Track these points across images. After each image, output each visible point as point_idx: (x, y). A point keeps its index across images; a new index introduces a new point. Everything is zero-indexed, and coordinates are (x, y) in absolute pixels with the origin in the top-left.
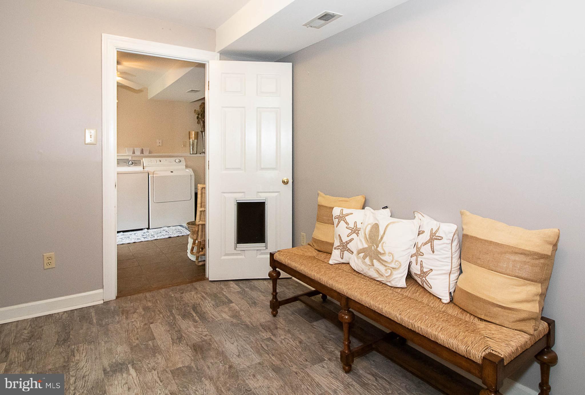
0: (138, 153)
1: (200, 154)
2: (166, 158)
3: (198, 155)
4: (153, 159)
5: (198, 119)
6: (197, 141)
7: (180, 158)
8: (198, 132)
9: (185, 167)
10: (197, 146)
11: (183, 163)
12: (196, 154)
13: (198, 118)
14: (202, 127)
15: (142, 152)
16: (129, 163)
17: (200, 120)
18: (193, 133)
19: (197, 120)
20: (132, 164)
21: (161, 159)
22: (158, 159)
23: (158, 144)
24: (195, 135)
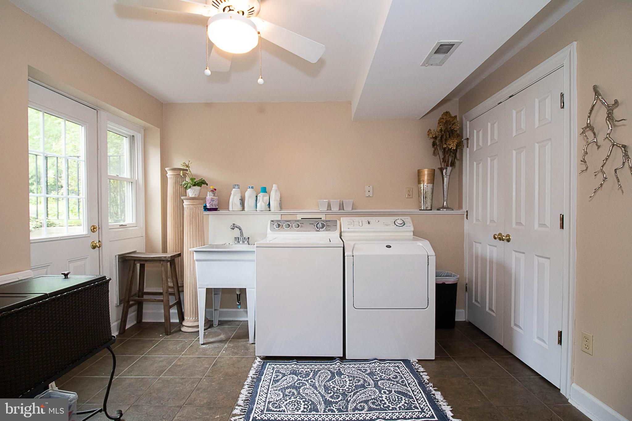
0: (335, 209)
1: (438, 210)
2: (379, 218)
3: (434, 212)
4: (356, 219)
5: (435, 146)
6: (433, 186)
7: (403, 218)
8: (434, 170)
9: (412, 234)
10: (432, 196)
11: (410, 227)
12: (431, 210)
13: (434, 144)
14: (442, 160)
15: (341, 207)
16: (318, 226)
17: (439, 149)
18: (426, 172)
19: (433, 149)
20: (323, 227)
21: (369, 219)
22: (365, 219)
23: (367, 194)
24: (428, 174)
